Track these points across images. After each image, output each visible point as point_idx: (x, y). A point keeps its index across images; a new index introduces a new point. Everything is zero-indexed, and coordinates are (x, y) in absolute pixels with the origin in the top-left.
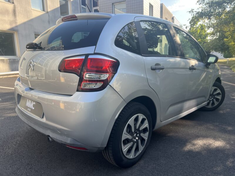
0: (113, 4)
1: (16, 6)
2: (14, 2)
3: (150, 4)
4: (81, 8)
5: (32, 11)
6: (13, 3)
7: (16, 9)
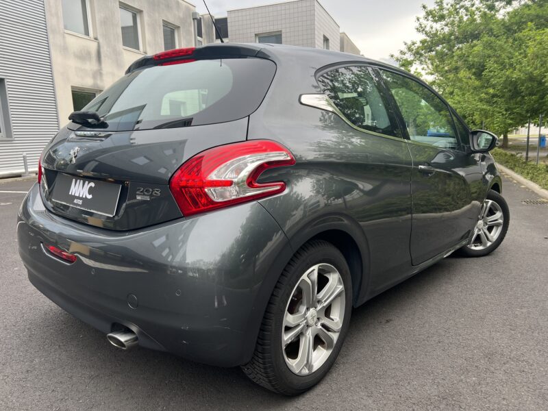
0: (256, 35)
1: (101, 45)
2: (99, 37)
3: (324, 37)
4: (197, 42)
5: (123, 51)
6: (96, 39)
7: (102, 50)
